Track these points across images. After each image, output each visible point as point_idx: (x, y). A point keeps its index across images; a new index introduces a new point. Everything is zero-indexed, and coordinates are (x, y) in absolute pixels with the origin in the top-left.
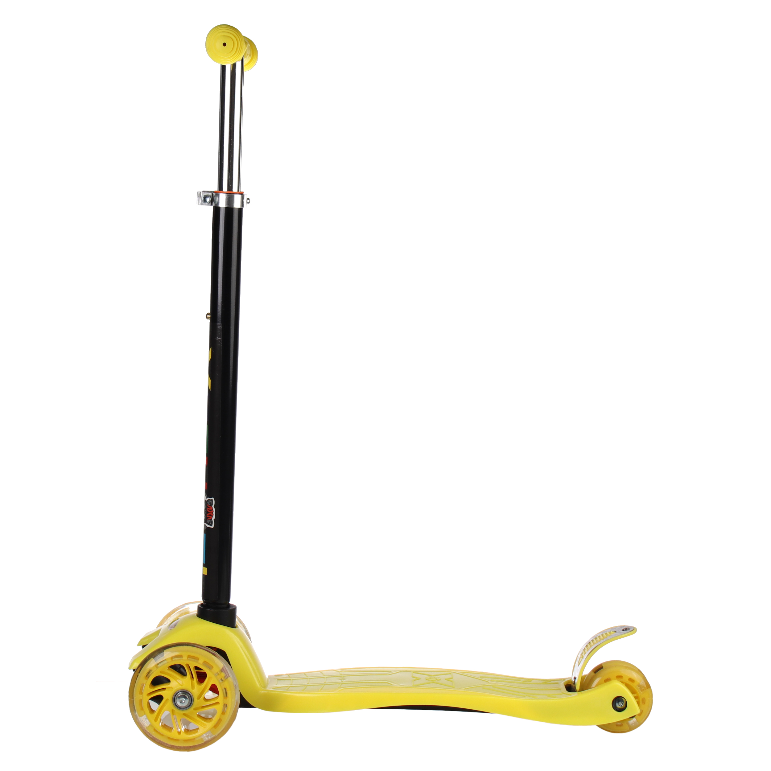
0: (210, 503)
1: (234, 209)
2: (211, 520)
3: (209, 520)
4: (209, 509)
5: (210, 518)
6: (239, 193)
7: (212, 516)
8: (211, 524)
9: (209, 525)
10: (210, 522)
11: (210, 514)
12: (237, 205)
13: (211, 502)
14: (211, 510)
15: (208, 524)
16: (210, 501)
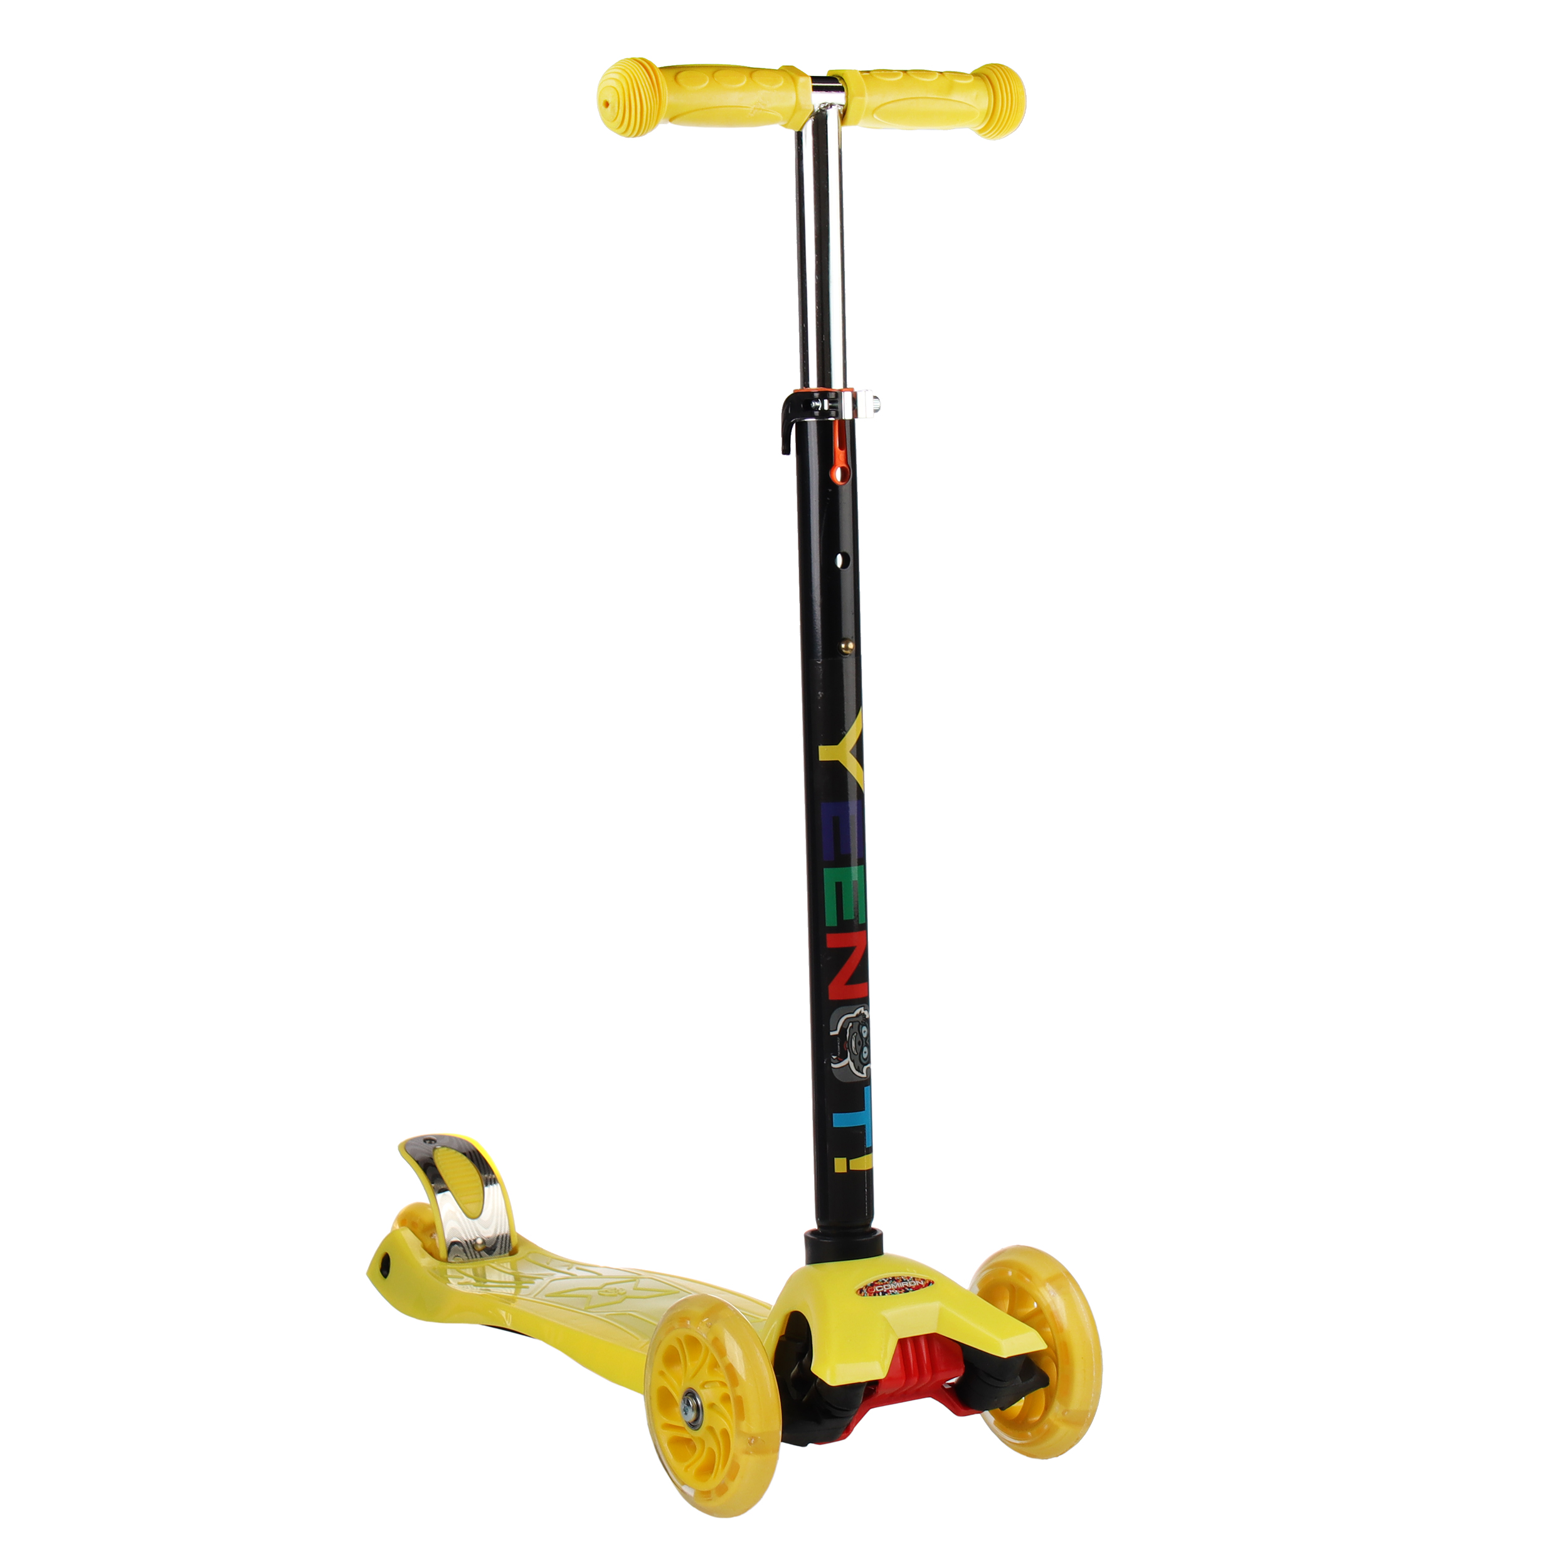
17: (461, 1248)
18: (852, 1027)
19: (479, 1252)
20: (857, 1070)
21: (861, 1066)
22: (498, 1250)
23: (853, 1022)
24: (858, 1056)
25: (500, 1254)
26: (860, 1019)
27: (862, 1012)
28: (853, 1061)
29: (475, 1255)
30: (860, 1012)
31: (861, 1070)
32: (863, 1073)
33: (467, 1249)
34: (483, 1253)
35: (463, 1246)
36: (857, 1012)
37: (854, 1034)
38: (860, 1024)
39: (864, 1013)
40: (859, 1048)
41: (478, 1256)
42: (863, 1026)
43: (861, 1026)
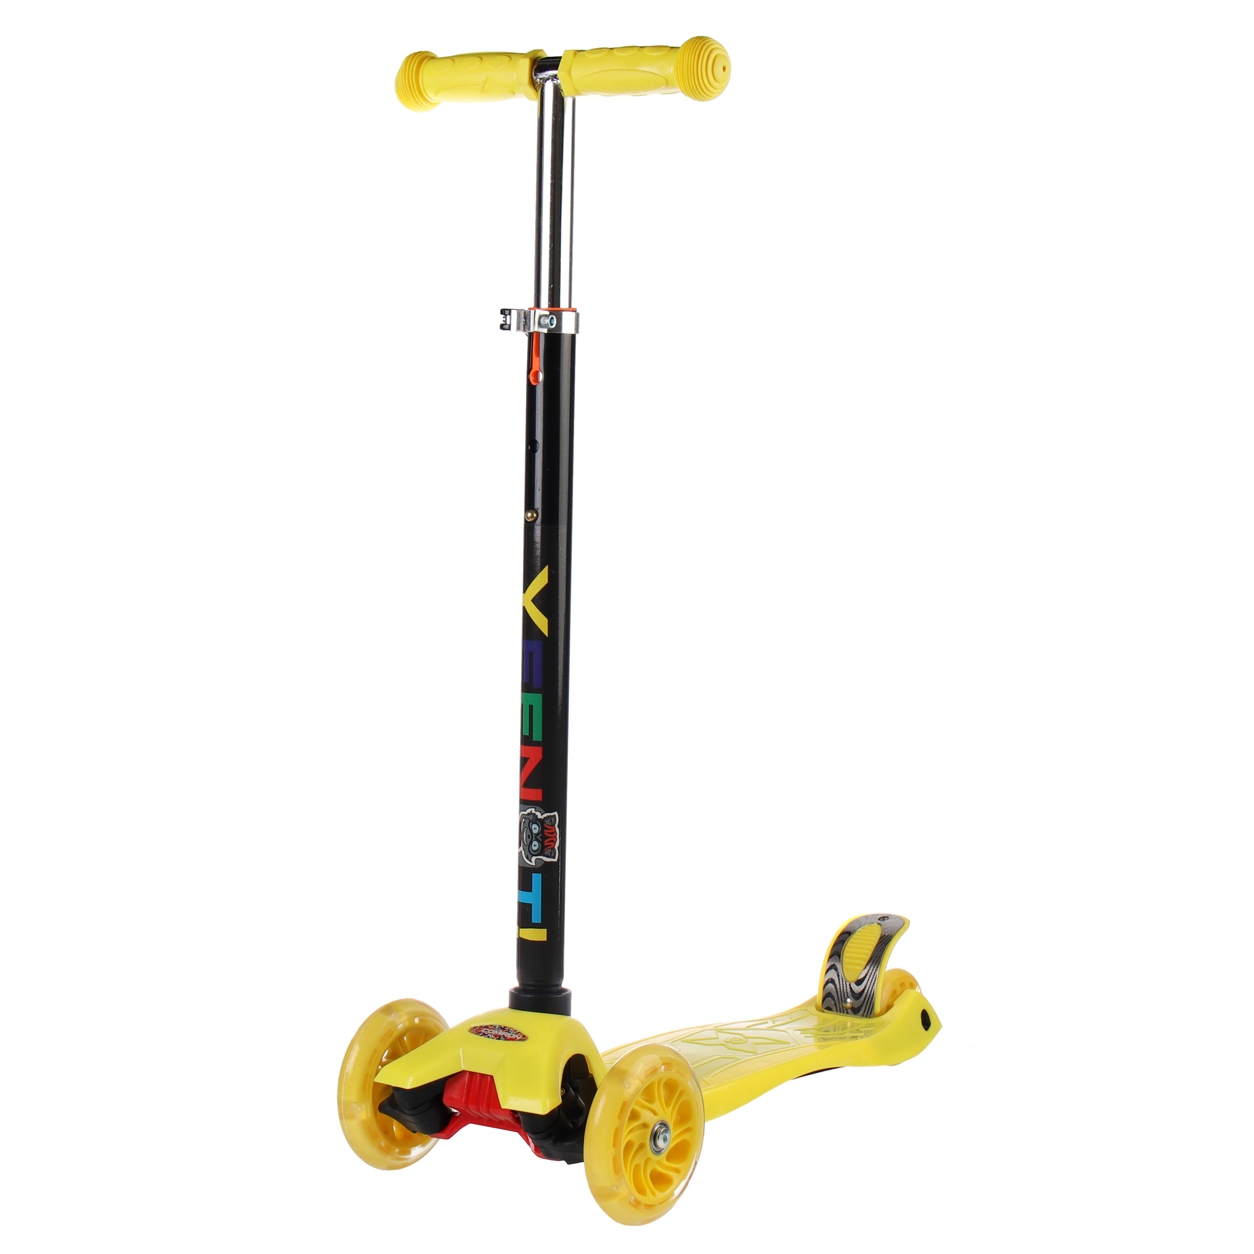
0: (551, 821)
1: (562, 336)
2: (553, 849)
3: (550, 849)
4: (548, 831)
5: (552, 845)
6: (570, 309)
7: (555, 843)
8: (553, 855)
9: (550, 858)
10: (551, 853)
11: (551, 839)
12: (567, 328)
13: (553, 819)
14: (552, 833)
15: (548, 857)
16: (551, 818)
17: (833, 1002)
18: (524, 822)
19: (847, 1009)
20: (526, 858)
21: (530, 856)
22: (862, 1012)
23: (525, 818)
24: (527, 846)
25: (863, 1016)
26: (531, 817)
27: (533, 812)
28: (524, 850)
29: (843, 1011)
30: (531, 812)
31: (530, 859)
32: (531, 861)
33: (837, 1003)
34: (850, 1011)
35: (834, 1000)
36: (529, 811)
37: (525, 828)
38: (530, 821)
39: (535, 814)
40: (529, 840)
41: (845, 1011)
42: (533, 823)
43: (531, 823)
